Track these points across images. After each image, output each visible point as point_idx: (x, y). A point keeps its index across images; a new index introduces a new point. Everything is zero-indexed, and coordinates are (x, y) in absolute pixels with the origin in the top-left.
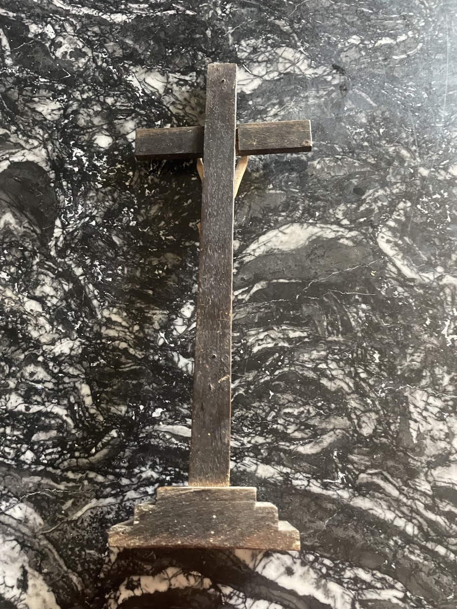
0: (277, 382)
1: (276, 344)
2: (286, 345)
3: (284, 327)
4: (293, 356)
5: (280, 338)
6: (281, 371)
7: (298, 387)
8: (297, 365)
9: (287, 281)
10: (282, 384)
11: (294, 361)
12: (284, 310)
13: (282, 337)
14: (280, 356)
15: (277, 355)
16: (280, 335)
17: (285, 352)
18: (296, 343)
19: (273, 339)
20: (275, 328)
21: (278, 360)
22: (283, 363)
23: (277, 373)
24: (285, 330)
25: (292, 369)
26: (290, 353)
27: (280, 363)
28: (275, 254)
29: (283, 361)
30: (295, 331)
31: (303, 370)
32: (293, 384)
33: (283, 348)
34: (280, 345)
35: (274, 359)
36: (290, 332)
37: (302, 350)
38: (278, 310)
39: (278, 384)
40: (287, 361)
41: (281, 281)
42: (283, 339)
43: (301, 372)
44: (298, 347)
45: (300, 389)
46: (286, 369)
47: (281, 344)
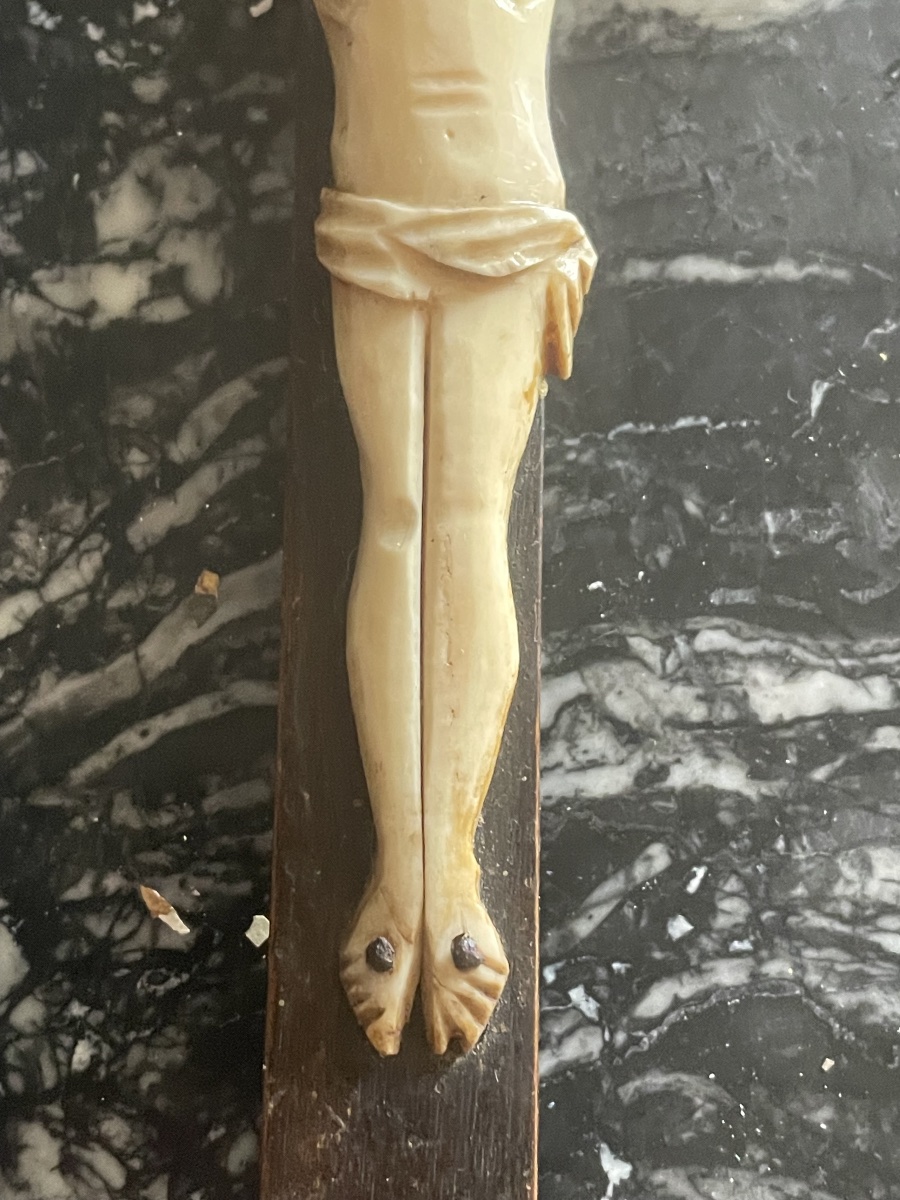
0: (656, 1080)
1: (652, 776)
2: (729, 777)
3: (712, 638)
4: (783, 869)
5: (678, 723)
6: (687, 987)
7: (822, 1117)
8: (818, 939)
9: (735, 273)
10: (699, 1089)
11: (788, 909)
12: (714, 496)
13: (697, 713)
14: (679, 871)
15: (659, 857)
16: (685, 701)
17: (719, 836)
18: (809, 760)
19: (629, 735)
20: (640, 644)
21: (666, 897)
22: (702, 926)
23: (656, 1001)
24: (722, 656)
25: (778, 968)
26: (761, 843)
27: (679, 927)
28: (643, 57)
29: (701, 909)
30: (796, 670)
31: (858, 980)
32: (780, 1087)
33: (700, 803)
34: (678, 778)
35: (634, 894)
36: (761, 673)
37: (853, 819)
38: (664, 497)
39: (668, 1095)
40: (732, 909)
41: (693, 268)
42: (707, 736)
43: (842, 1000)
44: (817, 796)
45: (839, 1139)
46: (728, 974)
47: (690, 772)
